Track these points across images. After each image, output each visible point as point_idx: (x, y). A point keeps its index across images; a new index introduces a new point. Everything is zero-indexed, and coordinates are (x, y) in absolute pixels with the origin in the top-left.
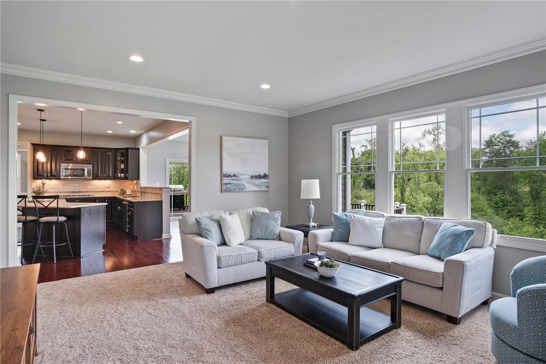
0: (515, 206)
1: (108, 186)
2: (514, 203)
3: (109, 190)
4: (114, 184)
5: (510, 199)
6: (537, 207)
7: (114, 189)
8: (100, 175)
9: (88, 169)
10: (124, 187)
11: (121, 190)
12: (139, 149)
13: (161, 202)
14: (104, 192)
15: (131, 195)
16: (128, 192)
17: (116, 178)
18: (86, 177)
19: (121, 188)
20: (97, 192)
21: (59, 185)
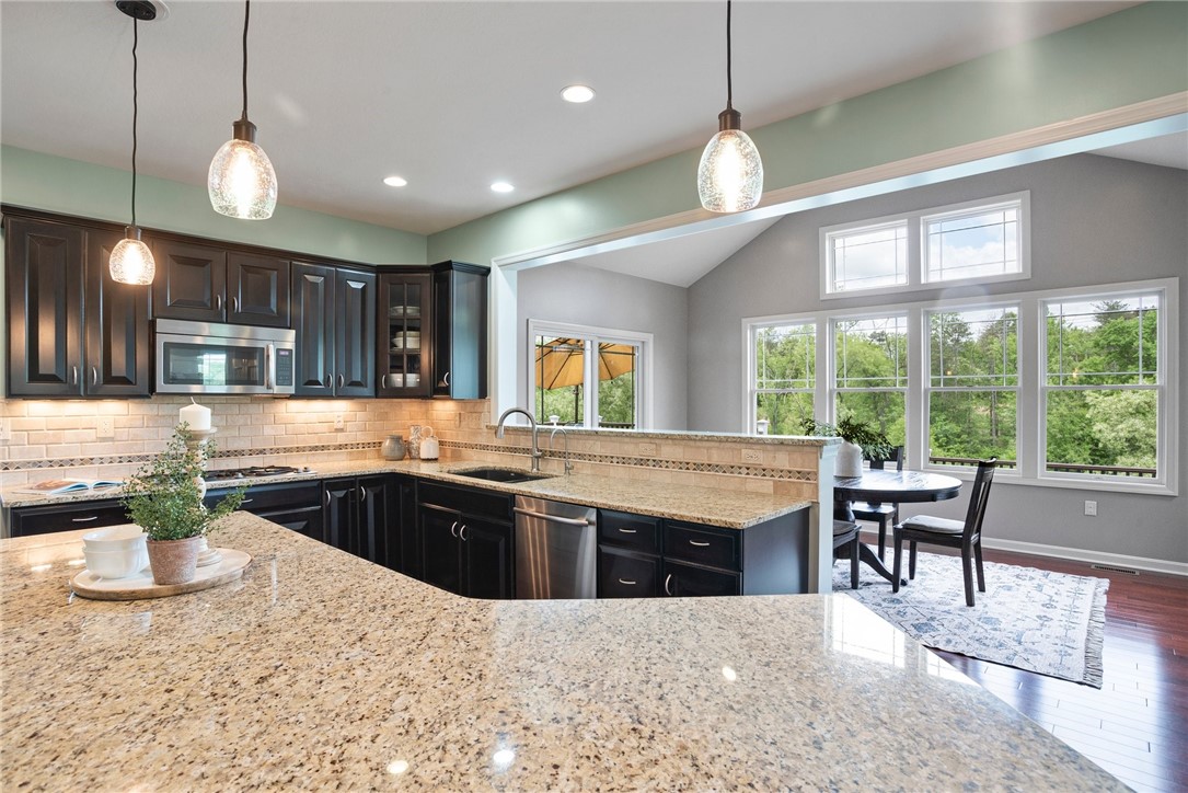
0: (968, 442)
1: (340, 426)
2: (964, 437)
3: (341, 439)
4: (360, 415)
5: (957, 429)
7: (361, 438)
8: (321, 378)
9: (278, 350)
10: (409, 428)
11: (397, 439)
12: (489, 270)
13: (805, 513)
14: (323, 448)
15: (436, 459)
16: (427, 448)
17: (384, 392)
18: (269, 387)
19: (396, 433)
20: (298, 449)
21: (139, 423)
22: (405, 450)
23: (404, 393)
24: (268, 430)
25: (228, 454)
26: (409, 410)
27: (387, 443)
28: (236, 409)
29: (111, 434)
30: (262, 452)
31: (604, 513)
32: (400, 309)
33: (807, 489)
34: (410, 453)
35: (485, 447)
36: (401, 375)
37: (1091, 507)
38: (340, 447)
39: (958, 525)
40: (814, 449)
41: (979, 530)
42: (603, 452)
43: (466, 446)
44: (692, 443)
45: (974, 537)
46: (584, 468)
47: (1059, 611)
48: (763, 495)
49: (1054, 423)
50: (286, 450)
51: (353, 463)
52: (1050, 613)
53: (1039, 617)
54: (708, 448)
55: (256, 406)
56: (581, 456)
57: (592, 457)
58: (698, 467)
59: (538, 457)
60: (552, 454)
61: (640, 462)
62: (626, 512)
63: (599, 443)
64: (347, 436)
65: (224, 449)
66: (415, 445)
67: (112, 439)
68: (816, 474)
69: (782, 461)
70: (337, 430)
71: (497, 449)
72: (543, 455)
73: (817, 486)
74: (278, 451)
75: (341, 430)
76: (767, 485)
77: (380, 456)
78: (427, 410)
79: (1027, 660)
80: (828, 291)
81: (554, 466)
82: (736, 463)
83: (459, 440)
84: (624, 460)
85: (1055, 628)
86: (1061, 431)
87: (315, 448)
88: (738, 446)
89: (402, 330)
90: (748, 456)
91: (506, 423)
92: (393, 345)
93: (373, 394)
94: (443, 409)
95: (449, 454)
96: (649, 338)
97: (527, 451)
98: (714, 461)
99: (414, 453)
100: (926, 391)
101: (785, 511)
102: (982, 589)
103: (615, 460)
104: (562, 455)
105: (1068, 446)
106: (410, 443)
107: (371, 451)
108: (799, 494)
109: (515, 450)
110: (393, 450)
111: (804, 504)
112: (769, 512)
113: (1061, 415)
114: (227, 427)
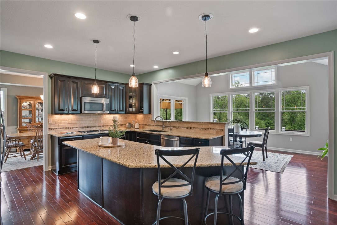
4: (121, 118)
6: (293, 126)
7: (122, 123)
9: (106, 103)
10: (132, 121)
11: (130, 123)
12: (151, 84)
13: (222, 137)
15: (138, 128)
16: (137, 126)
17: (127, 112)
18: (104, 111)
19: (130, 122)
21: (76, 120)
22: (131, 126)
23: (132, 113)
24: (102, 121)
25: (93, 127)
26: (131, 117)
27: (127, 124)
28: (95, 116)
29: (71, 122)
30: (100, 126)
31: (181, 138)
32: (131, 93)
33: (222, 133)
34: (132, 127)
35: (150, 125)
36: (131, 109)
37: (291, 139)
39: (261, 143)
40: (224, 125)
41: (266, 144)
42: (179, 126)
43: (146, 125)
44: (198, 124)
45: (265, 145)
46: (175, 129)
47: (280, 161)
48: (214, 134)
49: (298, 120)
50: (105, 126)
52: (277, 161)
53: (275, 162)
54: (202, 125)
55: (99, 116)
56: (174, 127)
57: (176, 127)
58: (200, 128)
59: (164, 127)
60: (167, 126)
61: (187, 128)
62: (186, 137)
63: (178, 124)
65: (93, 126)
66: (134, 125)
67: (71, 123)
68: (224, 129)
69: (217, 127)
71: (154, 125)
72: (165, 127)
73: (224, 132)
74: (103, 126)
76: (214, 132)
77: (125, 127)
78: (135, 117)
79: (269, 169)
80: (230, 87)
81: (167, 129)
82: (208, 127)
83: (144, 124)
84: (184, 128)
85: (278, 164)
86: (300, 122)
88: (208, 124)
89: (131, 98)
90: (210, 126)
91: (156, 120)
92: (129, 102)
93: (125, 113)
94: (140, 116)
95: (141, 127)
96: (187, 99)
97: (161, 126)
98: (203, 127)
99: (133, 127)
100: (254, 112)
101: (218, 137)
102: (267, 157)
103: (182, 128)
104: (170, 127)
105: (302, 126)
106: (132, 124)
107: (123, 126)
108: (221, 134)
109: (158, 126)
110: (129, 126)
111: (222, 136)
112: (214, 137)
113: (300, 118)
114: (93, 121)
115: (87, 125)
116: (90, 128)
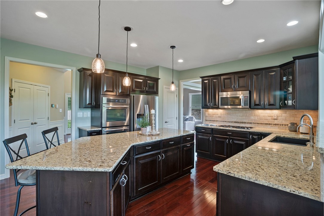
7: (284, 123)
14: (269, 124)
17: (282, 107)
20: (261, 124)
21: (225, 114)
23: (287, 108)
24: (252, 118)
25: (242, 123)
28: (244, 112)
29: (220, 116)
30: (251, 123)
38: (276, 125)
51: (280, 130)
64: (278, 121)
65: (241, 121)
70: (274, 119)
75: (276, 119)
87: (267, 124)
114: (242, 116)
115: (235, 120)
116: (238, 124)
